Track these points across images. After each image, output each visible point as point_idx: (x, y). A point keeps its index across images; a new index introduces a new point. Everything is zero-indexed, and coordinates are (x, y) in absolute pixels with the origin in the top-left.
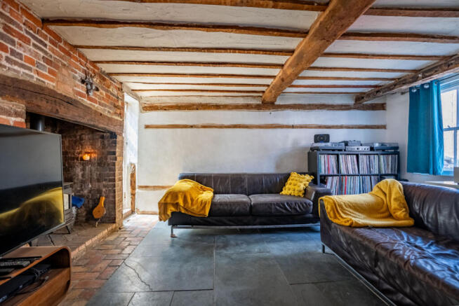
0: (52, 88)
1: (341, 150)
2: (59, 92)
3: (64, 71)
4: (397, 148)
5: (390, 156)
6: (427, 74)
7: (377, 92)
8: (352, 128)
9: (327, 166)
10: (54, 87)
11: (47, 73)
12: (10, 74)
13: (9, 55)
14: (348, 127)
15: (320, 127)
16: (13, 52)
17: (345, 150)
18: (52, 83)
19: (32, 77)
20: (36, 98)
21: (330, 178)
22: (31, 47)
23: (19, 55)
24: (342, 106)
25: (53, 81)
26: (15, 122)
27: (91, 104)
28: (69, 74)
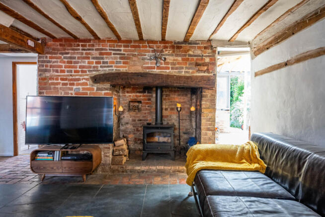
0: (125, 71)
2: (130, 72)
3: (134, 59)
10: (126, 70)
11: (122, 65)
12: (102, 73)
13: (102, 65)
16: (104, 63)
18: (125, 69)
19: (113, 70)
20: (115, 80)
22: (113, 56)
23: (107, 63)
25: (125, 67)
26: (105, 94)
27: (161, 72)
28: (139, 59)
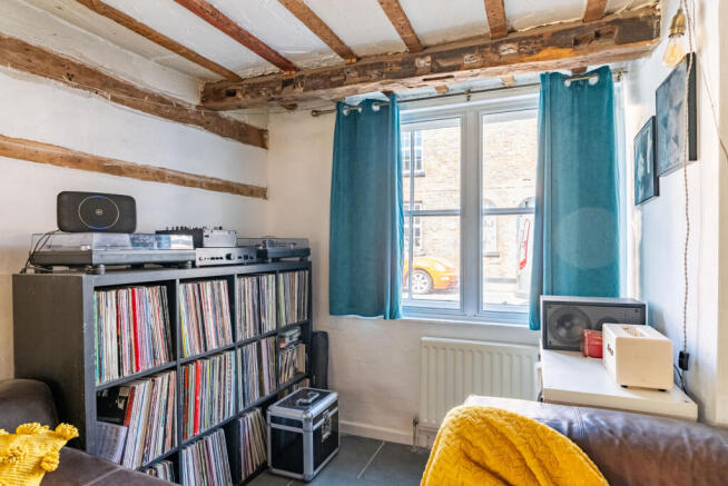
1: (180, 265)
4: (307, 252)
5: (296, 274)
6: (444, 64)
7: (286, 83)
8: (193, 184)
9: (127, 338)
14: (181, 180)
15: (77, 161)
17: (194, 265)
21: (142, 389)
24: (162, 100)
